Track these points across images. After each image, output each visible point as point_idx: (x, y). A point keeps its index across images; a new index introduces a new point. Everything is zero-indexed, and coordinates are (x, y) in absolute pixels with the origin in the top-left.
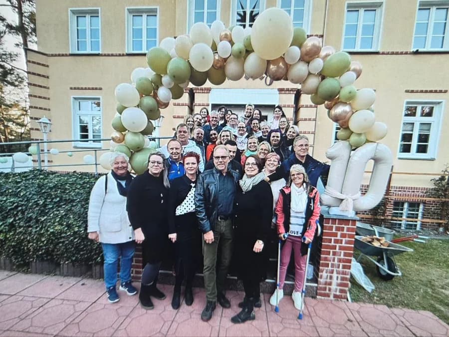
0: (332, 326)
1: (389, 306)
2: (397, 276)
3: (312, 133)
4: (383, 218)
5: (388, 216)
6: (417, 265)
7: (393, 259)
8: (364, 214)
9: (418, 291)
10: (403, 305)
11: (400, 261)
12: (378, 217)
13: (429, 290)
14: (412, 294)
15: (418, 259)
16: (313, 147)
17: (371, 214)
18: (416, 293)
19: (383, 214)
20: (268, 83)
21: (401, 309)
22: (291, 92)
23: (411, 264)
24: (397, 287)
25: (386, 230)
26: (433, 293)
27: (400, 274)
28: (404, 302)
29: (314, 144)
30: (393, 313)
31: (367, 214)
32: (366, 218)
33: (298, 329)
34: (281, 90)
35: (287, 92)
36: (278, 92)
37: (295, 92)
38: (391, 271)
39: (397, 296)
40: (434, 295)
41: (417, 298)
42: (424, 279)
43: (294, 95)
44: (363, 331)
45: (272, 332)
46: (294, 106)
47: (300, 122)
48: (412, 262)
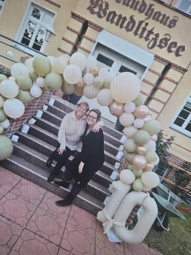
0: (106, 242)
1: (149, 246)
2: (166, 230)
3: (163, 103)
4: (182, 188)
5: (187, 189)
6: (185, 230)
7: (170, 219)
8: (171, 180)
9: (174, 245)
10: (158, 249)
11: (175, 223)
12: (180, 187)
13: (181, 248)
14: (169, 245)
15: (189, 227)
16: (159, 114)
17: (176, 182)
18: (172, 246)
19: (184, 186)
20: (150, 46)
21: (156, 251)
22: (164, 63)
23: (182, 227)
24: (162, 237)
25: (178, 199)
26: (183, 250)
27: (168, 230)
28: (160, 247)
29: (161, 112)
30: (149, 251)
31: (173, 181)
32: (171, 184)
33: (84, 235)
34: (157, 57)
35: (161, 61)
36: (154, 58)
37: (167, 64)
38: (163, 226)
39: (158, 242)
40: (182, 251)
41: (170, 249)
42: (183, 240)
43: (165, 66)
44: (124, 253)
45: (67, 230)
46: (161, 75)
47: (159, 90)
48: (184, 226)
